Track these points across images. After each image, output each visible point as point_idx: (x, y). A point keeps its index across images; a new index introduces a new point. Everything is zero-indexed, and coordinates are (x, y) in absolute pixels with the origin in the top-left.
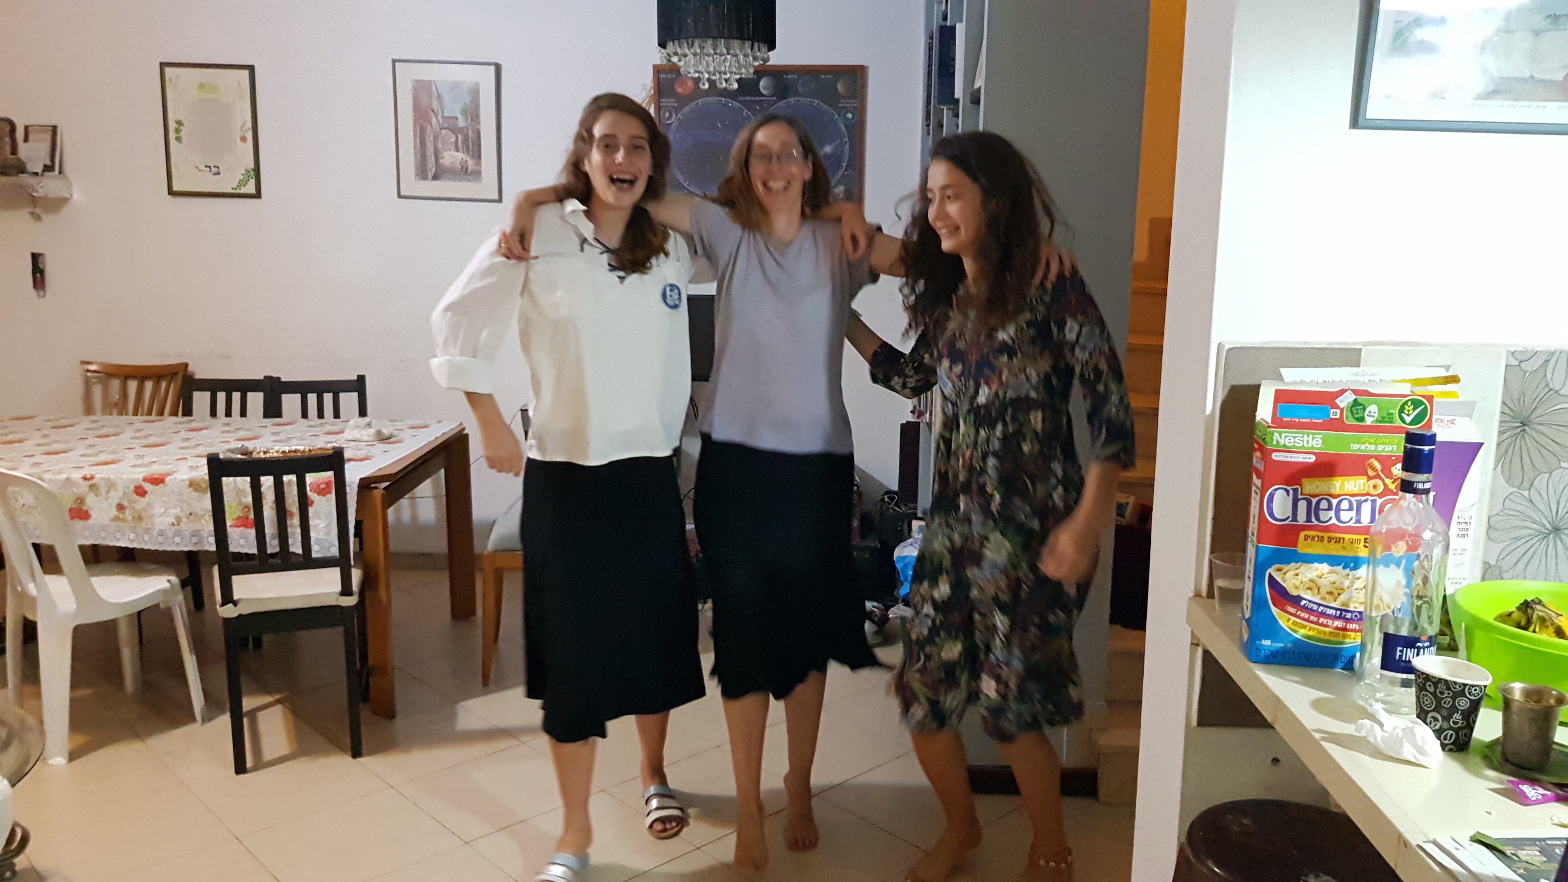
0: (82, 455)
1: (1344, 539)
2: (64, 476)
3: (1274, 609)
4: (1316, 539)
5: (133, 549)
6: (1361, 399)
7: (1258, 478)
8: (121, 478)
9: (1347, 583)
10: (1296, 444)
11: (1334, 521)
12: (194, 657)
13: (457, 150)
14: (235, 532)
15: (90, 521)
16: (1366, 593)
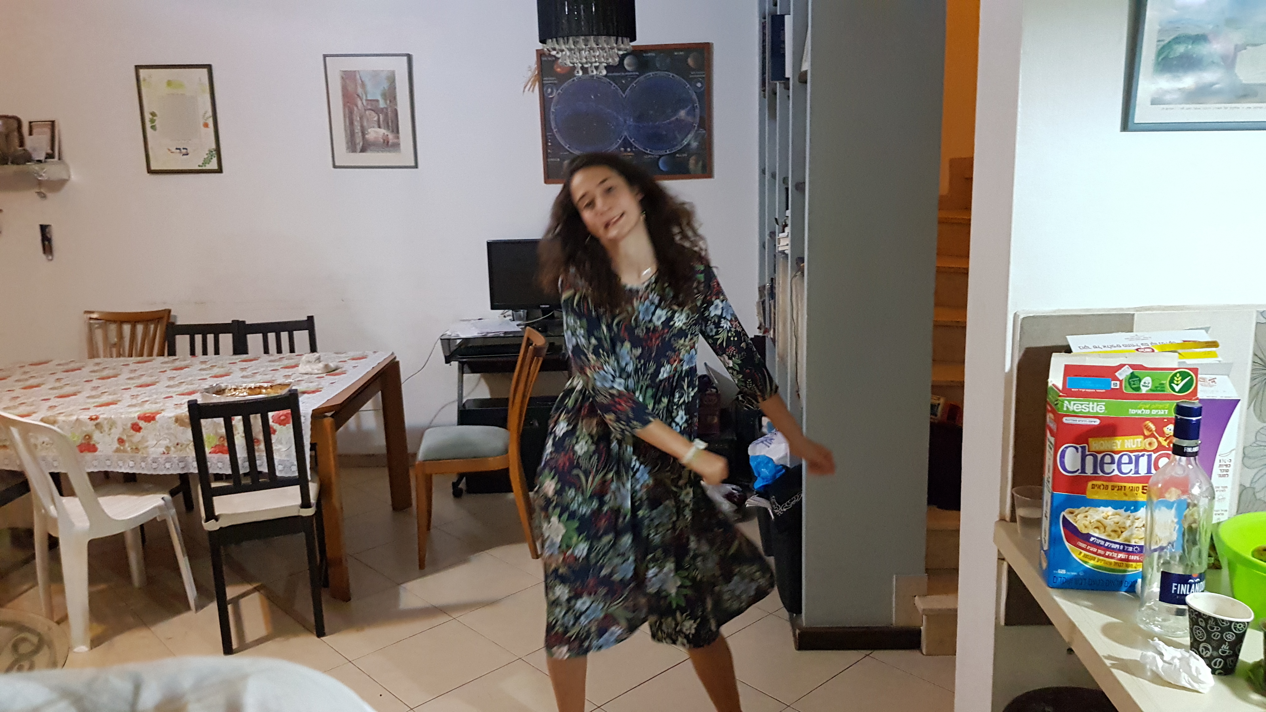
0: (88, 397)
1: (1125, 487)
2: (75, 418)
3: (1067, 544)
4: (1102, 487)
5: (134, 474)
6: (1137, 372)
7: (1052, 435)
8: (121, 418)
9: (1128, 523)
10: (1083, 410)
11: (1116, 472)
12: (186, 558)
13: (379, 127)
14: (214, 457)
15: (97, 453)
16: (1146, 530)
